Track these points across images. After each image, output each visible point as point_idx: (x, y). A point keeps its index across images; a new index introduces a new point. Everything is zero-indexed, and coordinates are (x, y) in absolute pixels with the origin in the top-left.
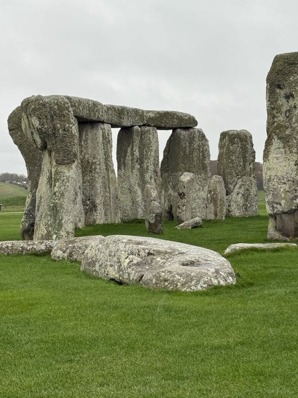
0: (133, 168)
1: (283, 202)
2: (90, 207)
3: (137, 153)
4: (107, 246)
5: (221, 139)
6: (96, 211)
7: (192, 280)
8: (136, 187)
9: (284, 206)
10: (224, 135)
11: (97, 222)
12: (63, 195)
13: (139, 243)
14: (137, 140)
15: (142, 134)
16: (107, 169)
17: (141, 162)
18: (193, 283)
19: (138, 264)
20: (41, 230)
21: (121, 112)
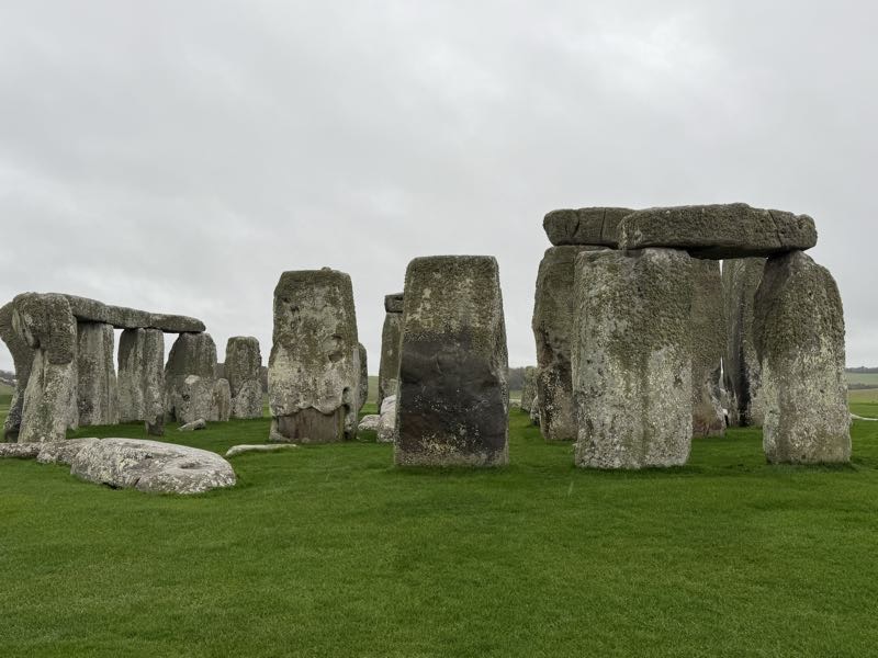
0: (135, 369)
1: (285, 405)
2: (85, 407)
3: (140, 355)
4: (102, 449)
5: (229, 345)
6: (92, 411)
7: (191, 482)
8: (138, 389)
9: (286, 408)
10: (231, 341)
11: (93, 423)
12: (55, 395)
13: (137, 447)
14: (141, 342)
15: (147, 335)
16: (107, 370)
17: (144, 363)
18: (192, 485)
19: (135, 468)
20: (27, 431)
21: (126, 313)
